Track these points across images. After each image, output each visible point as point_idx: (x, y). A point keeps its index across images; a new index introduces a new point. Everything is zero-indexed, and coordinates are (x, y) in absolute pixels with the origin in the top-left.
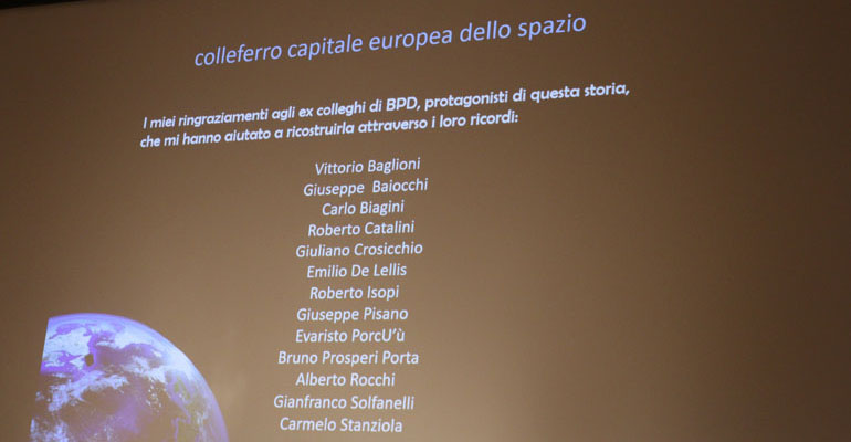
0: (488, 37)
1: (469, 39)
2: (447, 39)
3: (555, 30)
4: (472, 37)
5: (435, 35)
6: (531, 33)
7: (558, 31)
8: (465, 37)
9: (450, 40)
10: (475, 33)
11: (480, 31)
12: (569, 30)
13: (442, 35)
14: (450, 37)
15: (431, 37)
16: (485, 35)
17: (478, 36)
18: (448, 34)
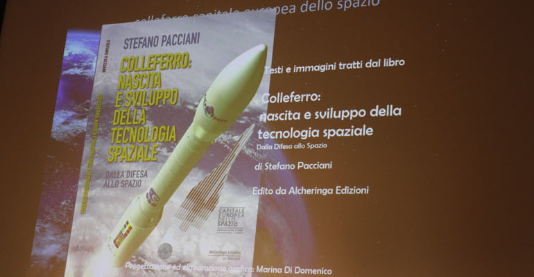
0: (318, 9)
1: (306, 10)
2: (292, 11)
3: (360, 4)
4: (308, 9)
5: (285, 8)
6: (345, 6)
7: (362, 5)
8: (304, 9)
9: (294, 12)
10: (310, 7)
11: (313, 5)
12: (369, 5)
13: (289, 8)
14: (294, 9)
15: (282, 10)
16: (316, 8)
17: (312, 9)
18: (293, 7)
